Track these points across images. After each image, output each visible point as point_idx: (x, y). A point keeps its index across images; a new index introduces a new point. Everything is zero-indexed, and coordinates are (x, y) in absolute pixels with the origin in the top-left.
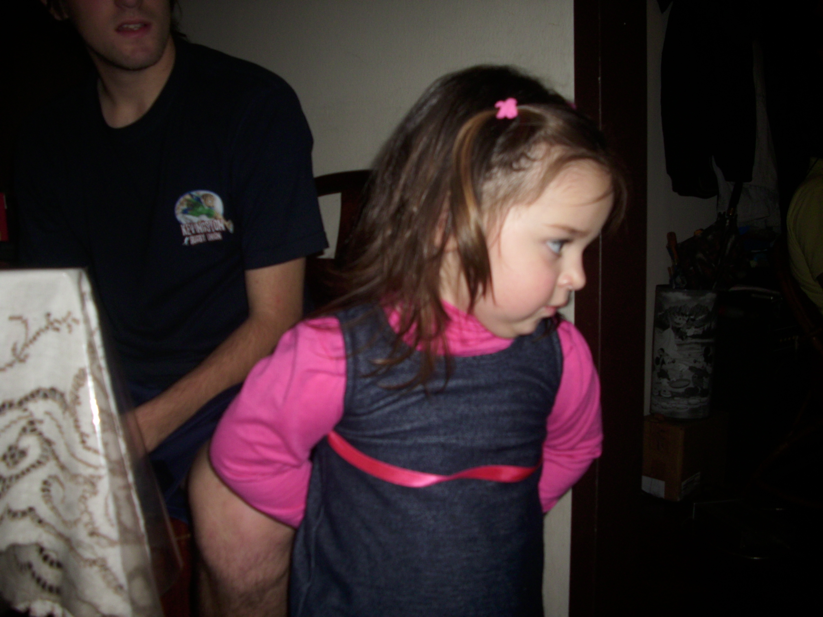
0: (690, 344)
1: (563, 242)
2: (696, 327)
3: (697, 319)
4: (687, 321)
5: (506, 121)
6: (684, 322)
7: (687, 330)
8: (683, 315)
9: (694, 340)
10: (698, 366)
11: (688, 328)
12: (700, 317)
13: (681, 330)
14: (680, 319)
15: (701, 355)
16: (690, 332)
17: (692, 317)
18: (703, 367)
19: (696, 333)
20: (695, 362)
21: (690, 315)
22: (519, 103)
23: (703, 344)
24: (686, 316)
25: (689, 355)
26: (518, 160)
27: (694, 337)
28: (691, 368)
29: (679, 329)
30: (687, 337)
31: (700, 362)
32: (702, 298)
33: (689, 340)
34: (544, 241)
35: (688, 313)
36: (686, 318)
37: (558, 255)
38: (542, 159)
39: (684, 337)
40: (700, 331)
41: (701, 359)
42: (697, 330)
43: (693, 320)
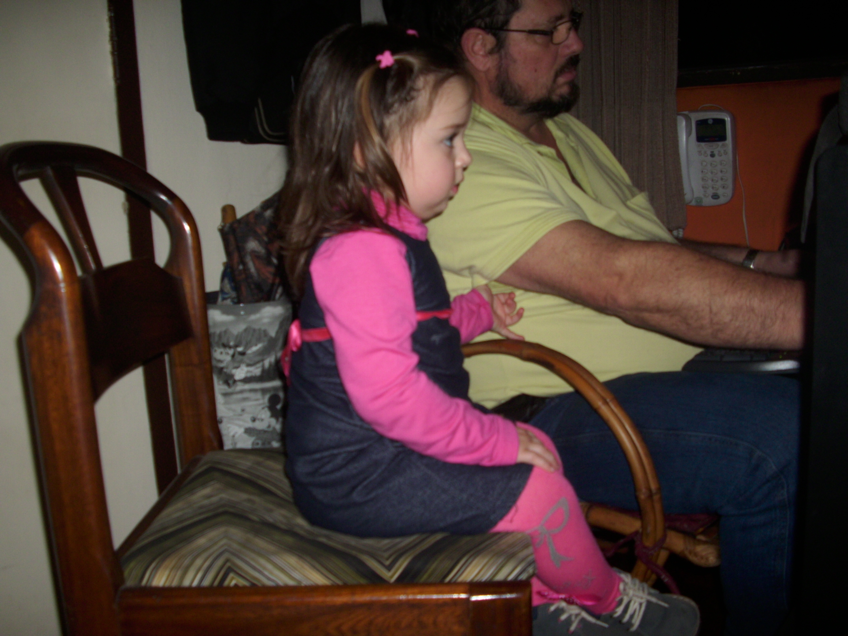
0: (242, 392)
1: (451, 138)
2: (248, 365)
3: (249, 352)
4: (233, 356)
5: (388, 69)
6: (229, 358)
7: (234, 371)
8: (225, 346)
9: (247, 386)
10: (259, 425)
11: (237, 367)
12: (255, 349)
13: (225, 370)
14: (221, 353)
15: (263, 408)
16: (240, 373)
17: (240, 349)
18: (269, 426)
19: (249, 375)
20: (254, 420)
21: (236, 346)
22: (393, 53)
23: (264, 391)
24: (230, 347)
25: (243, 410)
26: (408, 93)
27: (246, 380)
28: (249, 431)
29: (222, 369)
30: (235, 381)
31: (262, 420)
32: (253, 317)
33: (240, 387)
34: (441, 141)
35: (232, 344)
36: (231, 352)
37: (451, 147)
38: (424, 87)
39: (231, 382)
40: (256, 371)
41: (266, 415)
42: (251, 369)
43: (243, 354)
